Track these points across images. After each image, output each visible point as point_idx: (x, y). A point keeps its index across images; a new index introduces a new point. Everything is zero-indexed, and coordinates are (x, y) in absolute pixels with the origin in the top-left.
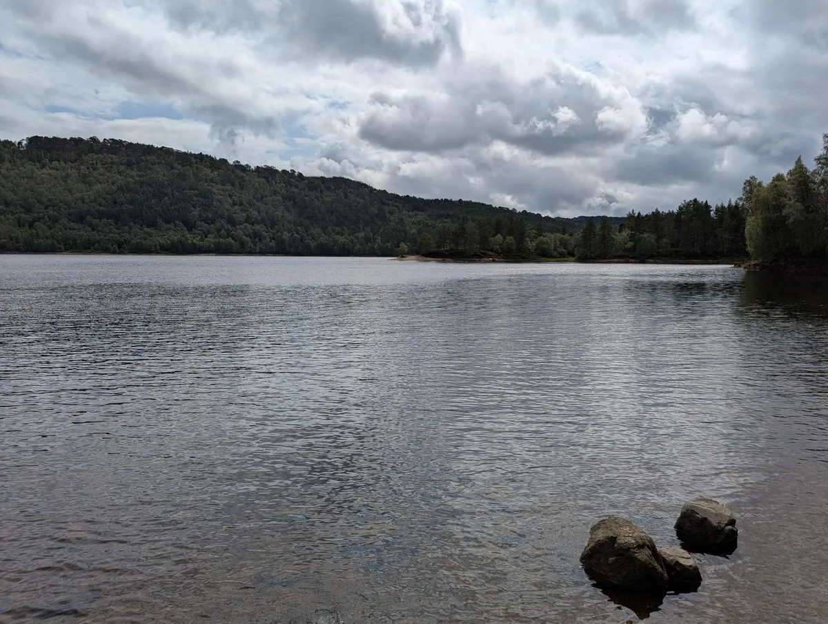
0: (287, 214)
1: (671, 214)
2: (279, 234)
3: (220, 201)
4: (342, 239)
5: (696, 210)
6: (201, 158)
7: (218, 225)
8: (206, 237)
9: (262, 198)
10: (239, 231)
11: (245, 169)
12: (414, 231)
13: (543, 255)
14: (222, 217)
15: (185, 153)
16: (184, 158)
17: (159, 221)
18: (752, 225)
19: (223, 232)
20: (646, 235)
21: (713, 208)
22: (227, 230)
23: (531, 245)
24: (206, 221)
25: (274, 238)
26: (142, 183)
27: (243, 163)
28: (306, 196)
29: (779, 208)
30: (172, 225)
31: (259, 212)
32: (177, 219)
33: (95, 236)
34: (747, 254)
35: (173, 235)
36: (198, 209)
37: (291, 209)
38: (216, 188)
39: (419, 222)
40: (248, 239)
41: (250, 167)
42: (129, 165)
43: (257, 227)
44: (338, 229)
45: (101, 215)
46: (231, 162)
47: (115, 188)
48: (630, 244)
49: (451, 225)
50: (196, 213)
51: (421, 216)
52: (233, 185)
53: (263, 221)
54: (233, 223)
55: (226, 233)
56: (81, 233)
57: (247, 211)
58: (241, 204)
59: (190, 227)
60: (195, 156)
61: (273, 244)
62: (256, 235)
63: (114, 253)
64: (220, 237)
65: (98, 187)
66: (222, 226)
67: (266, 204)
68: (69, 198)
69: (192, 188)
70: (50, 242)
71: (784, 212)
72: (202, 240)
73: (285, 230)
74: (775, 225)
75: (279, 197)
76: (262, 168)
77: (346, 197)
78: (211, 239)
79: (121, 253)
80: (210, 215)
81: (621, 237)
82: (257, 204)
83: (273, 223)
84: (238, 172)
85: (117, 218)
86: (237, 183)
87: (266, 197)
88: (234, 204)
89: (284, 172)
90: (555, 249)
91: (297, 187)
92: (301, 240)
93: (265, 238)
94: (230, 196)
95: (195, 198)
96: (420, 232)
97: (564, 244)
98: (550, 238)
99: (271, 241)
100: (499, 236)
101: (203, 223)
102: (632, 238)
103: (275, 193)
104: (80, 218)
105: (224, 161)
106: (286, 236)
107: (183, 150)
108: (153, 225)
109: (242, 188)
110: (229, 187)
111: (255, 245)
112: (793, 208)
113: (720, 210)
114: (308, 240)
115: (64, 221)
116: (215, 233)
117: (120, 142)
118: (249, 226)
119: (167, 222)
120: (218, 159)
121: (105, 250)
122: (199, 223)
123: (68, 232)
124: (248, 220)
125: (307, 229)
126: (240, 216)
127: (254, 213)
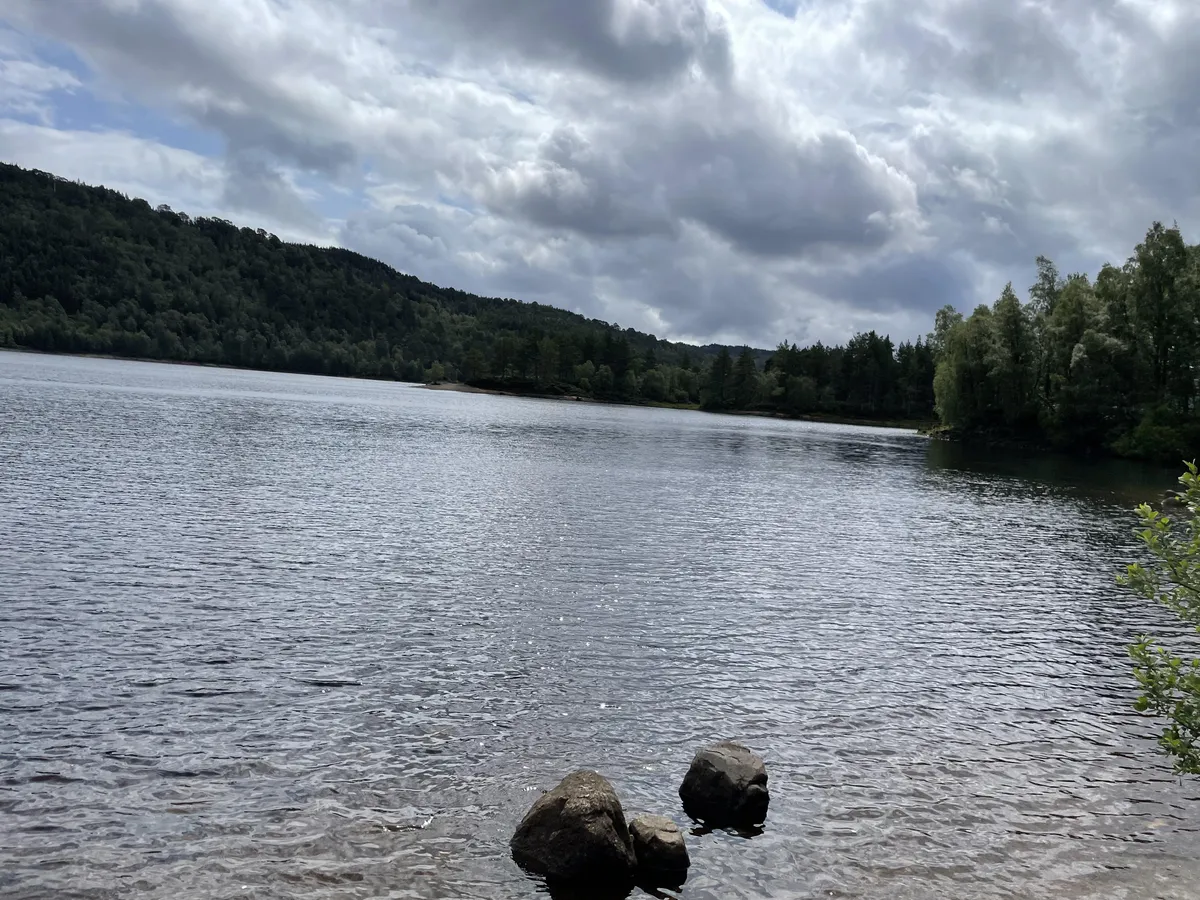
0: (245, 300)
1: (838, 351)
2: (230, 331)
3: (128, 268)
4: (337, 349)
5: (872, 348)
6: (101, 193)
7: (123, 308)
8: (99, 327)
9: (205, 269)
10: (159, 322)
11: (176, 220)
12: (458, 345)
13: (651, 396)
14: (131, 294)
15: (73, 183)
16: (73, 193)
17: (18, 293)
18: (944, 374)
19: (131, 320)
20: (800, 379)
21: (896, 347)
22: (138, 318)
23: (635, 380)
24: (100, 299)
25: (220, 338)
27: (176, 210)
28: (282, 273)
29: (980, 353)
30: (38, 303)
31: (197, 292)
32: (49, 294)
34: (936, 416)
35: (44, 316)
36: (89, 278)
37: (254, 292)
38: (124, 246)
39: (468, 332)
40: (174, 336)
41: (188, 217)
43: (192, 317)
44: (333, 332)
46: (154, 206)
48: (778, 391)
49: (518, 341)
50: (84, 286)
51: (471, 321)
52: (153, 242)
53: (203, 308)
54: (150, 307)
55: (135, 323)
57: (174, 288)
58: (166, 277)
59: (72, 306)
60: (90, 190)
61: (218, 347)
62: (190, 331)
64: (124, 327)
66: (130, 311)
67: (210, 281)
69: (81, 244)
71: (987, 359)
72: (89, 332)
73: (242, 327)
74: (972, 378)
75: (235, 272)
76: (208, 221)
77: (350, 281)
78: (108, 332)
80: (109, 291)
81: (766, 379)
82: (196, 279)
83: (220, 313)
84: (166, 223)
86: (161, 241)
87: (211, 268)
88: (154, 275)
89: (247, 231)
90: (671, 390)
91: (267, 257)
92: (268, 345)
93: (205, 336)
94: (148, 262)
95: (84, 260)
96: (466, 347)
97: (685, 383)
98: (665, 374)
99: (215, 343)
100: (589, 362)
101: (95, 303)
102: (782, 381)
103: (228, 264)
105: (141, 205)
106: (242, 335)
107: (70, 178)
109: (170, 251)
110: (147, 247)
111: (187, 348)
112: (998, 354)
113: (905, 351)
114: (280, 346)
116: (117, 321)
118: (177, 314)
119: (32, 297)
120: (131, 199)
122: (88, 301)
124: (177, 304)
125: (279, 327)
126: (163, 296)
127: (188, 294)
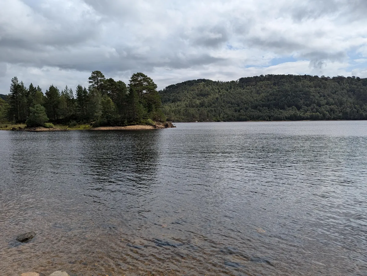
2: (345, 109)
3: (313, 96)
6: (305, 76)
7: (312, 107)
8: (306, 113)
9: (335, 92)
10: (323, 109)
11: (327, 79)
14: (314, 103)
15: (298, 76)
16: (298, 78)
17: (286, 106)
19: (314, 110)
22: (316, 109)
24: (307, 105)
25: (341, 112)
26: (279, 91)
27: (326, 76)
28: (361, 89)
30: (291, 108)
31: (333, 99)
32: (293, 105)
33: (261, 114)
35: (291, 112)
36: (303, 100)
37: (352, 96)
38: (312, 90)
40: (327, 113)
41: (330, 78)
42: (274, 84)
43: (332, 107)
45: (263, 106)
46: (320, 77)
47: (269, 94)
50: (302, 102)
52: (320, 87)
53: (335, 104)
54: (319, 105)
55: (316, 110)
56: (256, 113)
57: (327, 99)
58: (324, 96)
59: (299, 108)
60: (303, 76)
61: (341, 114)
62: (332, 111)
63: (267, 121)
64: (313, 112)
65: (263, 94)
66: (314, 107)
67: (338, 95)
68: (252, 100)
69: (300, 91)
70: (245, 117)
72: (304, 114)
73: (348, 107)
75: (345, 91)
76: (336, 77)
78: (308, 114)
79: (270, 121)
80: (308, 102)
82: (333, 95)
83: (341, 104)
84: (324, 81)
85: (269, 107)
86: (322, 86)
87: (338, 91)
88: (321, 96)
89: (349, 78)
91: (356, 84)
92: (357, 112)
93: (336, 112)
94: (319, 93)
95: (301, 95)
99: (339, 113)
101: (305, 106)
103: (343, 89)
104: (255, 107)
105: (316, 77)
106: (348, 110)
107: (297, 75)
108: (283, 108)
109: (325, 89)
110: (318, 89)
111: (331, 116)
115: (250, 109)
116: (311, 111)
117: (272, 75)
118: (328, 106)
119: (289, 107)
120: (313, 76)
121: (264, 120)
122: (303, 106)
123: (251, 113)
124: (327, 104)
125: (361, 106)
126: (323, 102)
127: (331, 100)
